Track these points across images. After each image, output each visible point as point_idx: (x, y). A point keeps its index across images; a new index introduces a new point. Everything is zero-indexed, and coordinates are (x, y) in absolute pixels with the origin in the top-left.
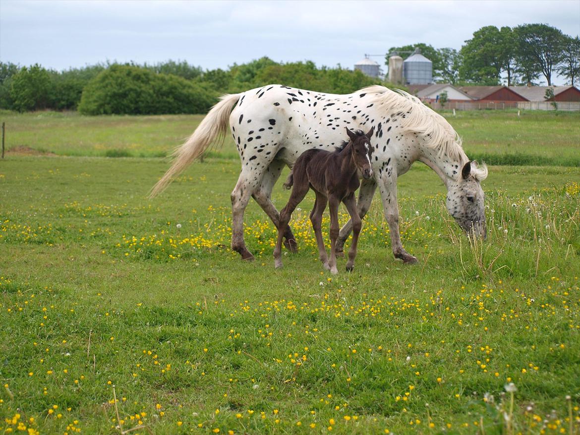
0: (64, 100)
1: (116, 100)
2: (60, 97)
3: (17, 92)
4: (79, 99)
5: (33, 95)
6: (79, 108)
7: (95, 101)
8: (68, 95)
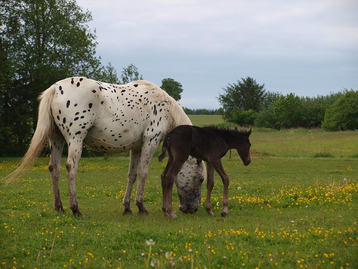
0: (313, 120)
1: (350, 119)
2: (310, 118)
3: (277, 115)
4: (323, 119)
5: (290, 116)
6: (322, 126)
7: (334, 120)
8: (316, 116)
